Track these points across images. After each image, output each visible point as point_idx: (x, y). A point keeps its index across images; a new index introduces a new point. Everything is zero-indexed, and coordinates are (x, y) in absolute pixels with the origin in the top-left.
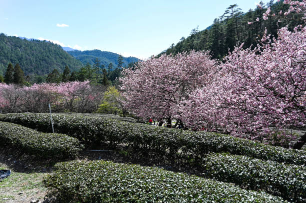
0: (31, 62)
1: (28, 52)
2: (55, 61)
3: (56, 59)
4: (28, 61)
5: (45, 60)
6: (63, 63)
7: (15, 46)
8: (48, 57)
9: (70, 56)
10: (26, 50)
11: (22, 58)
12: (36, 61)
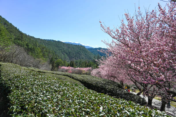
0: (73, 54)
1: (73, 50)
2: (82, 53)
3: (83, 52)
4: (72, 53)
5: (79, 53)
6: (85, 54)
7: (68, 48)
8: (80, 52)
9: (88, 51)
10: (72, 49)
11: (70, 52)
12: (75, 53)
